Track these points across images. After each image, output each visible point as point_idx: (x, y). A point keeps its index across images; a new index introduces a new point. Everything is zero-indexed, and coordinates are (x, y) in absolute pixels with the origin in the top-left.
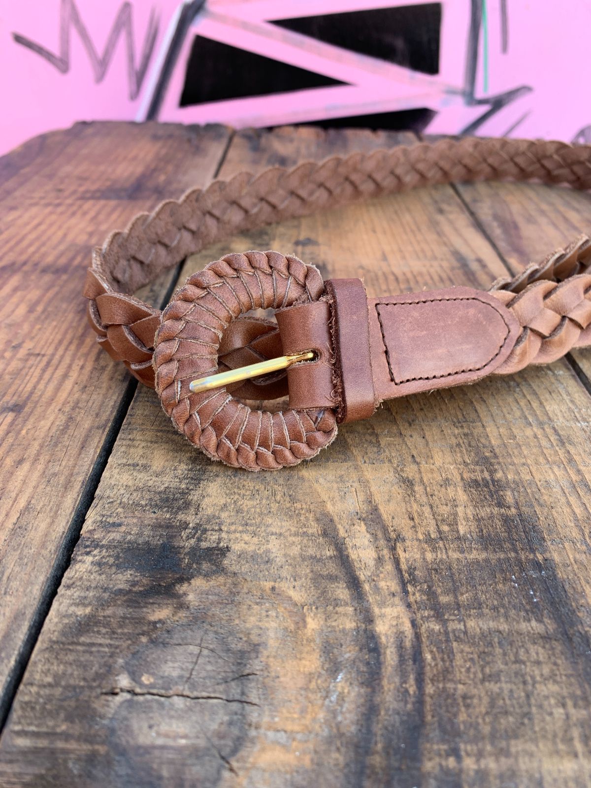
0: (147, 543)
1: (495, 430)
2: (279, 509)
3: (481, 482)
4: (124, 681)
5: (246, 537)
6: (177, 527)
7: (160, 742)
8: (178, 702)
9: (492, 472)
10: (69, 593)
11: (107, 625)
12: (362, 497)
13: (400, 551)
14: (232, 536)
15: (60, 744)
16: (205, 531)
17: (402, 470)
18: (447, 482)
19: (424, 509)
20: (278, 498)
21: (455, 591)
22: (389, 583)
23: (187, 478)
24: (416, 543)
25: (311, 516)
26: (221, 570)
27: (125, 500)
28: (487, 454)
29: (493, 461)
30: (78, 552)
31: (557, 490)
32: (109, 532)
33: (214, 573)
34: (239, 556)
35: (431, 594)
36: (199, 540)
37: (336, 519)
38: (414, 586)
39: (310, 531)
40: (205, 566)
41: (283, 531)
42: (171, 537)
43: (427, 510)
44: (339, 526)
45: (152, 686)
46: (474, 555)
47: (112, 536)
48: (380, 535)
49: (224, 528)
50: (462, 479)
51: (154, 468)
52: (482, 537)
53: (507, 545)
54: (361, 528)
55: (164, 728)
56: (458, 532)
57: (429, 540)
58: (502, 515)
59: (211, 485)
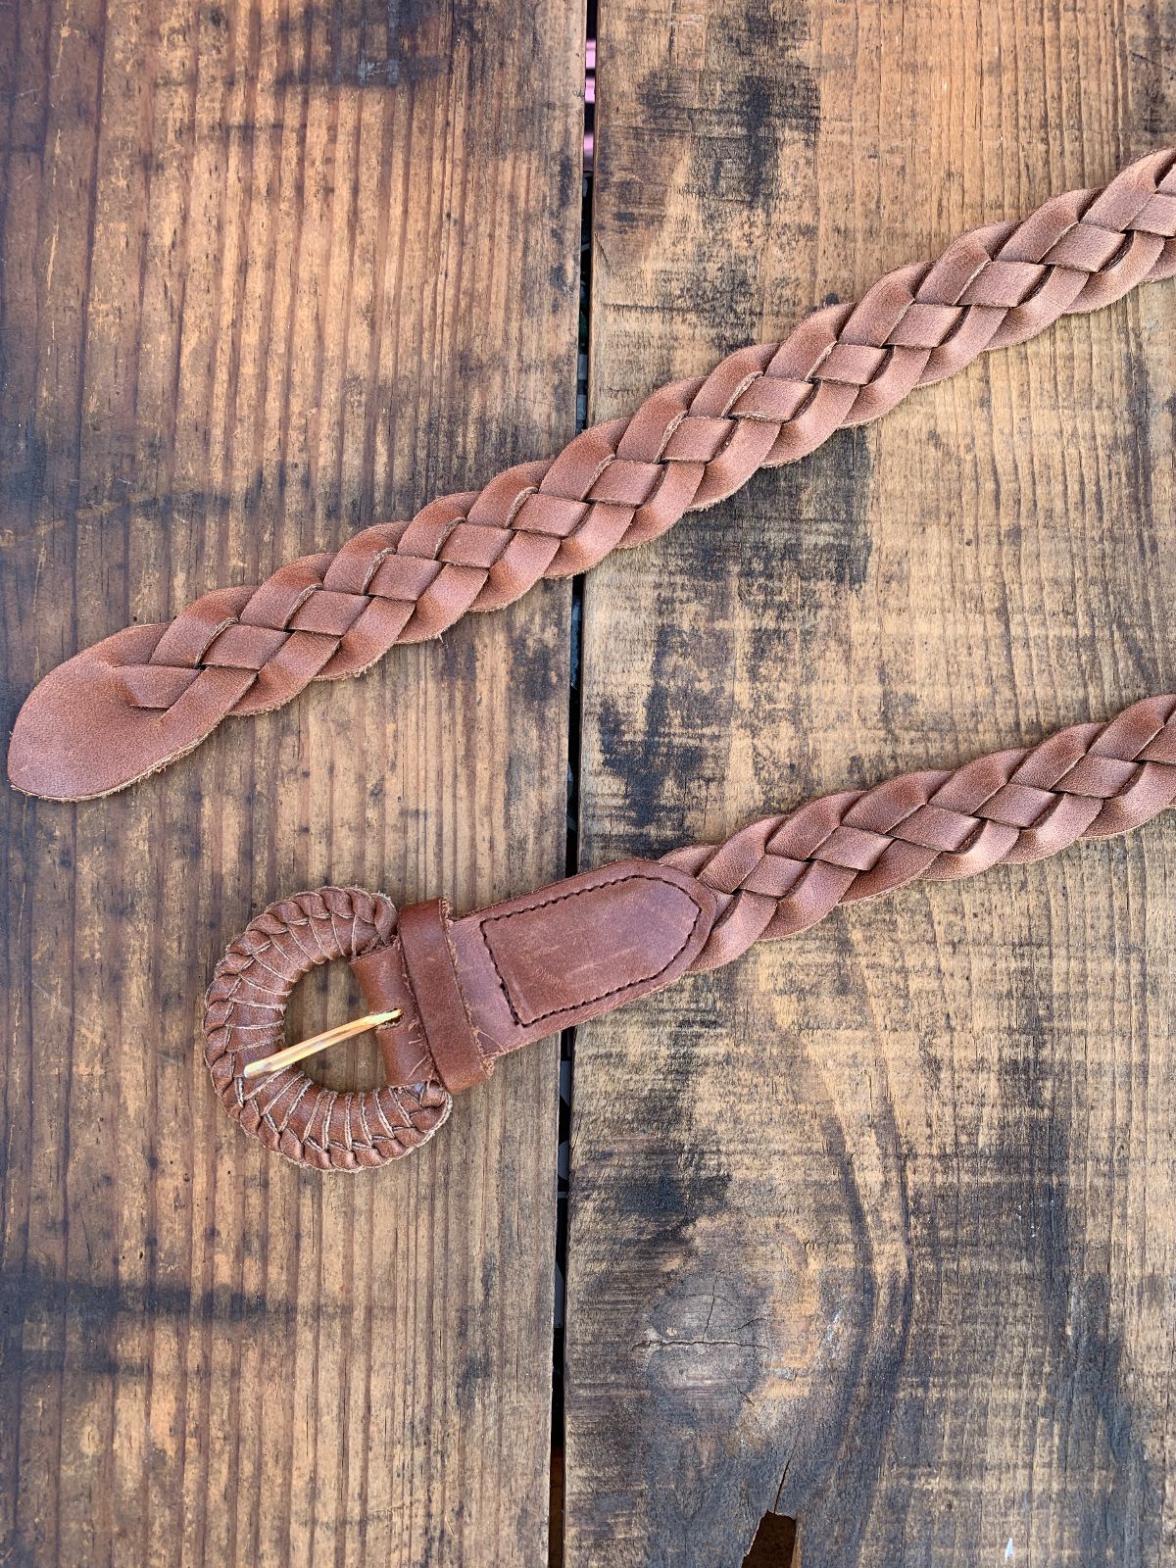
0: (644, 1177)
1: (1064, 964)
2: (782, 1115)
3: (1021, 1066)
4: (652, 1335)
5: (747, 1160)
6: (673, 1152)
7: (690, 1383)
8: (700, 1349)
9: (1039, 1046)
10: (581, 1248)
11: (625, 1280)
12: (876, 1092)
13: (909, 1173)
14: (732, 1159)
15: (613, 1392)
16: (702, 1153)
17: (930, 1044)
18: (980, 1065)
19: (946, 1109)
20: (780, 1097)
21: (955, 1225)
22: (892, 1215)
23: (671, 1073)
24: (928, 1161)
25: (816, 1123)
26: (723, 1205)
27: (608, 1115)
28: (1041, 1012)
29: (1045, 1024)
30: (576, 1197)
31: (1107, 1079)
32: (602, 1167)
33: (718, 1209)
34: (741, 1186)
35: (932, 1226)
36: (698, 1168)
37: (844, 1125)
38: (917, 1217)
39: (815, 1147)
40: (709, 1202)
41: (786, 1147)
42: (668, 1167)
43: (948, 1110)
44: (847, 1138)
45: (677, 1337)
46: (988, 1179)
47: (606, 1172)
48: (890, 1150)
49: (723, 1148)
50: (1000, 1059)
51: (631, 1058)
52: (1000, 1152)
53: (1026, 1164)
54: (871, 1139)
55: (692, 1373)
56: (976, 1145)
57: (943, 1157)
58: (1031, 1119)
59: (702, 1080)
